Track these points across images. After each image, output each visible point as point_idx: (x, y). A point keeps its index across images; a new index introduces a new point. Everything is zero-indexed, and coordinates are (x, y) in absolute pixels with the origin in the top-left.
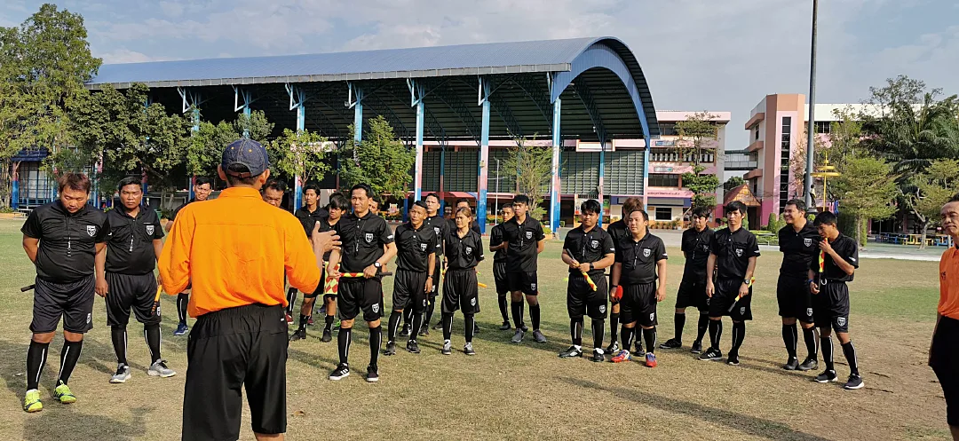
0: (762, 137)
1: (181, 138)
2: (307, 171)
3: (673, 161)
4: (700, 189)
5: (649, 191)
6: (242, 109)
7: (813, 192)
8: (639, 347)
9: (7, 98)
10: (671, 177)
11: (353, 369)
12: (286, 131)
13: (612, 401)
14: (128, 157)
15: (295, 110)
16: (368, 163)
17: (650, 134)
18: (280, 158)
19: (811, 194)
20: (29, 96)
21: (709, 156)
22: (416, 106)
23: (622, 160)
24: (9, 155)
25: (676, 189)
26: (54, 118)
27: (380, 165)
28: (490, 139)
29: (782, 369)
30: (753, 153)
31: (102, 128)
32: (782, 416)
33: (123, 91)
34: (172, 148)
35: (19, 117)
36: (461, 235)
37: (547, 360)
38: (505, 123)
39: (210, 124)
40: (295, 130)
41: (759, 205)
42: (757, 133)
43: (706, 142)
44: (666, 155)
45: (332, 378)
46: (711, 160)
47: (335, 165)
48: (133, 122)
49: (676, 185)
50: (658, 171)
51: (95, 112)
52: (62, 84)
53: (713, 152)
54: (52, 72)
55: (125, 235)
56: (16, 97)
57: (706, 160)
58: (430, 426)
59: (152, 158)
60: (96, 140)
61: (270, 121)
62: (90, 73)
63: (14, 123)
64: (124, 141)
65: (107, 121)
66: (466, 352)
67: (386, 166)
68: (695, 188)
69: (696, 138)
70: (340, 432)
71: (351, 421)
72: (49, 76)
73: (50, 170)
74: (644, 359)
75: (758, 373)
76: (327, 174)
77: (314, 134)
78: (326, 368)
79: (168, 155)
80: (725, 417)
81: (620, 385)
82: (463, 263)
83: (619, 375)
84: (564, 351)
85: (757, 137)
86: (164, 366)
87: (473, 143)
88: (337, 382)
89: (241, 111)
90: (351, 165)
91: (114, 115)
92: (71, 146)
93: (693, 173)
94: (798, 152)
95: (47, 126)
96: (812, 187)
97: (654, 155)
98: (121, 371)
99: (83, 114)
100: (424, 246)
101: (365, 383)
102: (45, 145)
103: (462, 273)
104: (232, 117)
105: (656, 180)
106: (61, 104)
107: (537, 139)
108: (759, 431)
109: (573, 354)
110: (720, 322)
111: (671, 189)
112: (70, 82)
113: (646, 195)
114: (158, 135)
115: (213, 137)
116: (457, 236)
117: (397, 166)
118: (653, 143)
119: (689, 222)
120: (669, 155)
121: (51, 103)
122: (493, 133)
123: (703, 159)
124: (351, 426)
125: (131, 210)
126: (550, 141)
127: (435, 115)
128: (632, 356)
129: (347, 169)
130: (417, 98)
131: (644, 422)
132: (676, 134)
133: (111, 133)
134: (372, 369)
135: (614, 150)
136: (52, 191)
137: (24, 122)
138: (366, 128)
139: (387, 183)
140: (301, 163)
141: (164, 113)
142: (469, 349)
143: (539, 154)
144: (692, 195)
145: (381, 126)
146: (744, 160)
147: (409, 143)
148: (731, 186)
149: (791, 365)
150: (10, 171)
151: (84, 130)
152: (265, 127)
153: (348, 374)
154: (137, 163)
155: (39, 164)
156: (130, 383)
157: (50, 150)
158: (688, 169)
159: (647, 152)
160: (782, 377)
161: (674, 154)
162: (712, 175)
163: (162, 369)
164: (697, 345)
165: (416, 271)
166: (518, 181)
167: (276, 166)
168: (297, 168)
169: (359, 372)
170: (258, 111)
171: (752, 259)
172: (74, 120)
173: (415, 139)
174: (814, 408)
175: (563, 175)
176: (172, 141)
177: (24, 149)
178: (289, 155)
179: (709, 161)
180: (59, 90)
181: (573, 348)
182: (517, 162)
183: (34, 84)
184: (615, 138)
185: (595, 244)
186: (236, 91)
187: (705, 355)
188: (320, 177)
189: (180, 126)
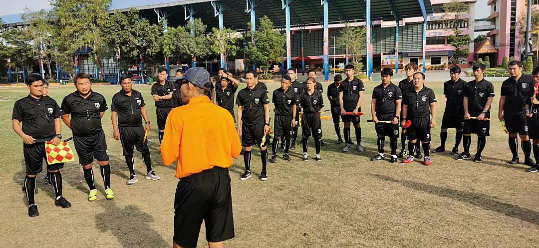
0: (498, 9)
1: (158, 37)
2: (227, 51)
3: (442, 28)
4: (459, 44)
5: (427, 48)
6: (189, 18)
7: (531, 43)
8: (418, 153)
9: (67, 22)
10: (441, 38)
11: (253, 173)
12: (213, 29)
13: (402, 189)
14: (132, 49)
15: (218, 16)
16: (260, 44)
17: (427, 13)
18: (211, 44)
19: (530, 44)
20: (78, 19)
21: (464, 24)
22: (285, 9)
23: (409, 31)
24: (72, 52)
25: (444, 45)
26: (92, 30)
27: (267, 44)
28: (329, 24)
29: (508, 164)
30: (493, 20)
31: (117, 34)
32: (507, 196)
33: (125, 13)
34: (154, 43)
35: (74, 31)
36: (310, 93)
37: (363, 162)
38: (338, 14)
39: (173, 28)
40: (218, 28)
41: (496, 51)
42: (495, 7)
43: (463, 15)
44: (437, 25)
45: (242, 179)
46: (466, 26)
47: (242, 46)
48: (133, 30)
49: (444, 43)
50: (432, 35)
51: (112, 26)
52: (94, 11)
53: (467, 21)
54: (89, 5)
55: (126, 106)
56: (72, 20)
57: (463, 26)
58: (295, 208)
59: (145, 49)
60: (115, 41)
61: (204, 24)
62: (107, 4)
63: (73, 34)
64: (129, 41)
65: (119, 30)
66: (317, 159)
67: (270, 45)
68: (456, 44)
69: (456, 13)
70: (246, 213)
71: (252, 206)
72: (87, 7)
73: (94, 59)
74: (422, 160)
75: (493, 167)
76: (238, 52)
77: (229, 30)
78: (239, 172)
79: (153, 47)
80: (472, 198)
81: (407, 178)
82: (312, 109)
83: (406, 172)
84: (373, 157)
85: (495, 10)
86: (154, 174)
87: (320, 27)
88: (244, 182)
89: (189, 19)
90: (250, 46)
91: (123, 27)
92: (103, 45)
93: (454, 35)
94: (521, 18)
95: (89, 35)
96: (530, 39)
97: (429, 25)
98: (132, 178)
99: (107, 28)
100: (290, 101)
101: (259, 181)
102: (89, 46)
103: (312, 115)
104: (184, 23)
105: (431, 41)
106: (95, 22)
107: (358, 21)
108: (493, 208)
109: (379, 158)
110: (470, 137)
111: (440, 46)
112: (98, 10)
113: (424, 50)
114: (147, 36)
115: (175, 35)
116: (308, 94)
117: (276, 45)
118: (428, 18)
119: (452, 65)
120: (439, 25)
121: (90, 23)
122: (330, 20)
123: (461, 26)
124: (252, 209)
125: (128, 92)
126: (365, 22)
127: (297, 12)
128: (415, 159)
129: (249, 48)
130: (285, 4)
131: (422, 203)
132: (443, 11)
133: (122, 37)
134: (264, 173)
135: (404, 25)
136: (96, 70)
137: (77, 34)
138: (258, 23)
139: (271, 54)
140: (223, 47)
141: (148, 24)
142: (318, 157)
143: (359, 32)
144: (454, 48)
145: (266, 21)
146: (487, 25)
147: (283, 29)
148: (479, 42)
149: (514, 161)
150: (74, 60)
151: (108, 36)
152: (202, 27)
153: (251, 176)
154: (138, 52)
155: (87, 56)
156: (137, 184)
157: (92, 48)
158: (451, 33)
159: (425, 24)
160: (508, 169)
161: (442, 24)
162: (466, 35)
163: (153, 176)
164: (455, 150)
165: (286, 115)
166: (347, 49)
167: (209, 49)
168: (221, 49)
169: (257, 174)
170: (198, 18)
171: (489, 99)
172: (102, 31)
173: (285, 27)
174: (528, 190)
175: (374, 42)
176: (154, 39)
177: (79, 48)
178: (216, 43)
179: (464, 27)
180: (93, 15)
181: (379, 155)
182: (345, 37)
183: (80, 12)
184: (405, 17)
185: (390, 94)
186: (185, 8)
187: (460, 156)
188: (234, 54)
189: (157, 31)
